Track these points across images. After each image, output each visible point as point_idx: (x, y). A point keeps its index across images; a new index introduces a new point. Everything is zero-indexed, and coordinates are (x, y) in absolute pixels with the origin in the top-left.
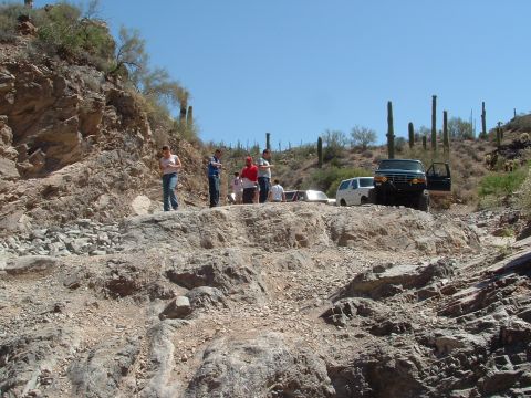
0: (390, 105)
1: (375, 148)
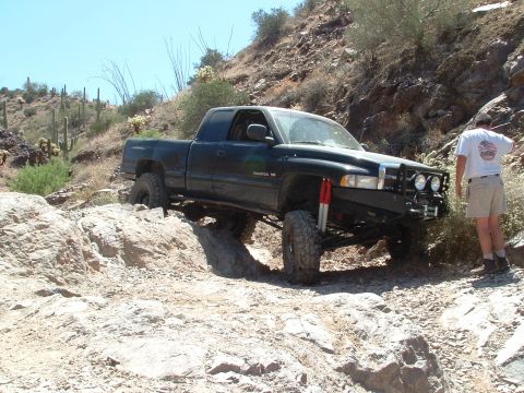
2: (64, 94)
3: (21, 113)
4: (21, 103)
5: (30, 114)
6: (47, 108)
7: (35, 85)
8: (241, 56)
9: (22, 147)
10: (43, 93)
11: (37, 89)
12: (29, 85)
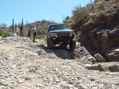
0: (13, 19)
1: (6, 28)
2: (49, 22)
3: (41, 26)
4: (41, 24)
5: (43, 26)
6: (46, 24)
7: (44, 20)
8: (71, 17)
9: (39, 32)
10: (45, 22)
11: (44, 21)
12: (43, 20)
